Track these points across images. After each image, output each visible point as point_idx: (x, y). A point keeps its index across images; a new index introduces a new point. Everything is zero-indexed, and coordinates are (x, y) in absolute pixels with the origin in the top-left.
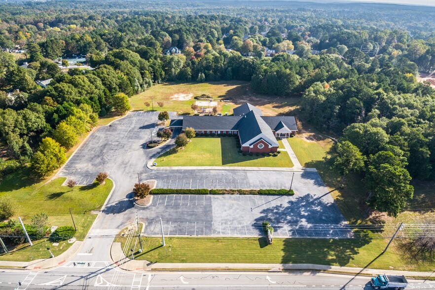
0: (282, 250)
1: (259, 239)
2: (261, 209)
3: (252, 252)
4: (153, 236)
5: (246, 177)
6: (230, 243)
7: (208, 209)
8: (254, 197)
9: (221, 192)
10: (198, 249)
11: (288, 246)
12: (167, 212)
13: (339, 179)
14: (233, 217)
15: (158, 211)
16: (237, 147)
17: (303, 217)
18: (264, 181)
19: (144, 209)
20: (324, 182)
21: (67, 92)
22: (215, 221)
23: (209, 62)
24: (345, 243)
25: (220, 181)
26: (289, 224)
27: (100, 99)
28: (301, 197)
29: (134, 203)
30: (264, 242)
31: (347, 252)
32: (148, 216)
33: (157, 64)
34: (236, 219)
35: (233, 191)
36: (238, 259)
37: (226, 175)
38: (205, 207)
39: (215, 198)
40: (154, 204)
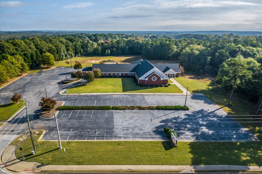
0: (189, 152)
1: (163, 143)
2: (160, 120)
3: (157, 154)
4: (51, 141)
5: (144, 99)
6: (132, 146)
7: (110, 120)
8: (153, 111)
9: (122, 108)
10: (97, 152)
11: (194, 148)
12: (69, 122)
13: (225, 100)
14: (134, 125)
15: (61, 121)
16: (135, 82)
17: (203, 125)
18: (159, 101)
19: (48, 120)
20: (213, 102)
21: (7, 47)
22: (117, 129)
23: (113, 43)
24: (253, 145)
25: (121, 101)
26: (191, 131)
27: (32, 56)
28: (196, 112)
29: (40, 116)
30: (169, 145)
31: (259, 153)
32: (51, 125)
33: (78, 44)
34: (137, 127)
35: (133, 107)
36: (142, 161)
37: (127, 98)
38: (107, 118)
39: (116, 112)
40: (59, 116)
